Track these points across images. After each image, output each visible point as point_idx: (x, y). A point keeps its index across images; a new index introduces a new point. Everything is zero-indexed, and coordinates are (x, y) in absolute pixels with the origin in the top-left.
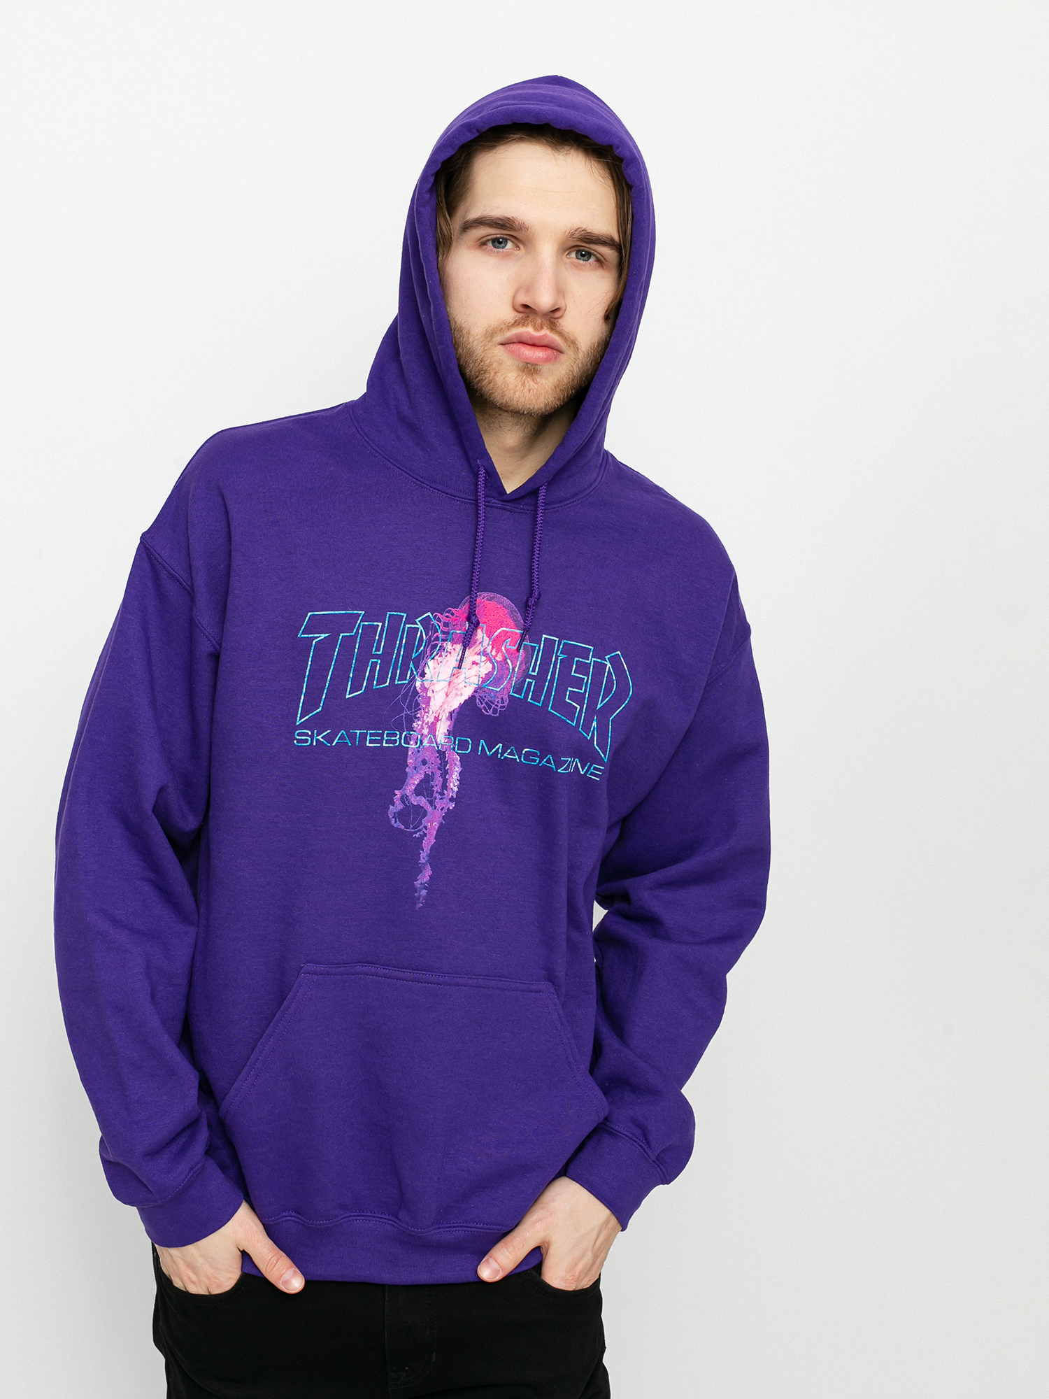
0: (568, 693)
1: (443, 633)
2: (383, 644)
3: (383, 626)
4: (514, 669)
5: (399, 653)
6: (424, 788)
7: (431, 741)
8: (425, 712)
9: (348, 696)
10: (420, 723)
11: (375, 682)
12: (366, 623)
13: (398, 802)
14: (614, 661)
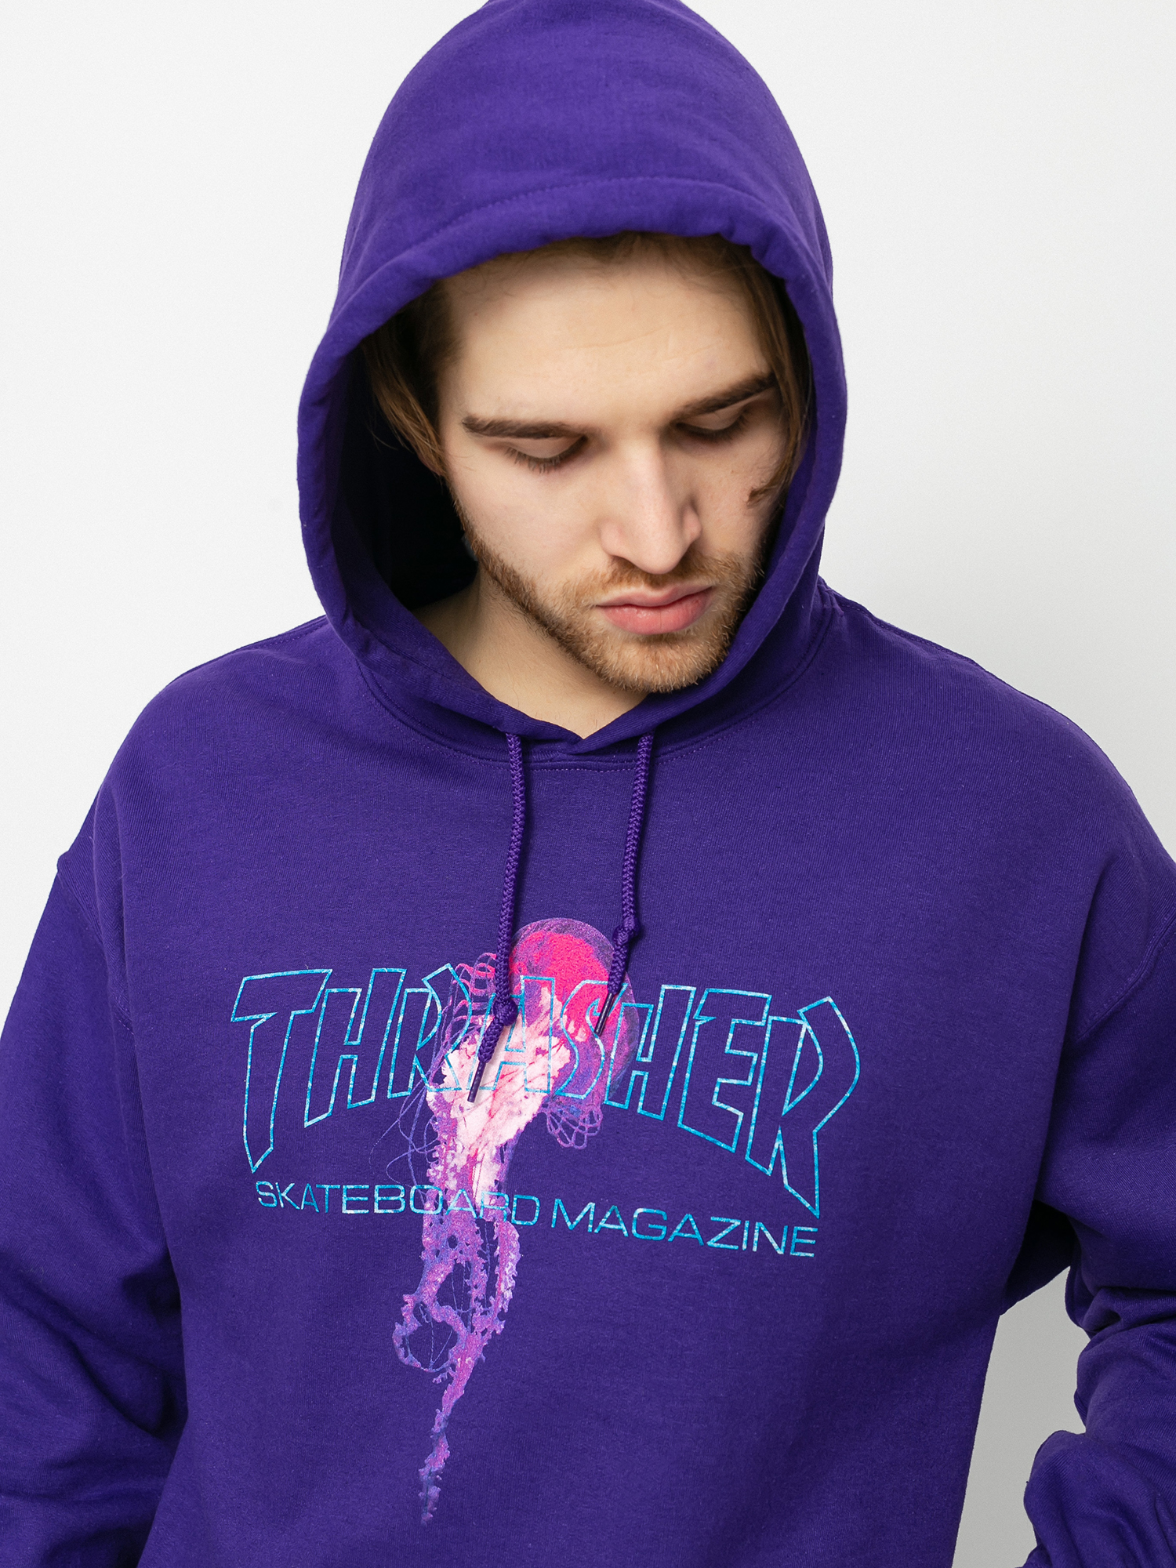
0: (717, 1089)
1: (475, 999)
2: (362, 1026)
3: (364, 994)
4: (608, 1055)
5: (391, 1042)
6: (454, 1291)
7: (462, 1203)
8: (449, 1148)
9: (307, 1124)
10: (440, 1168)
11: (350, 1097)
12: (335, 990)
13: (409, 1317)
14: (822, 1020)
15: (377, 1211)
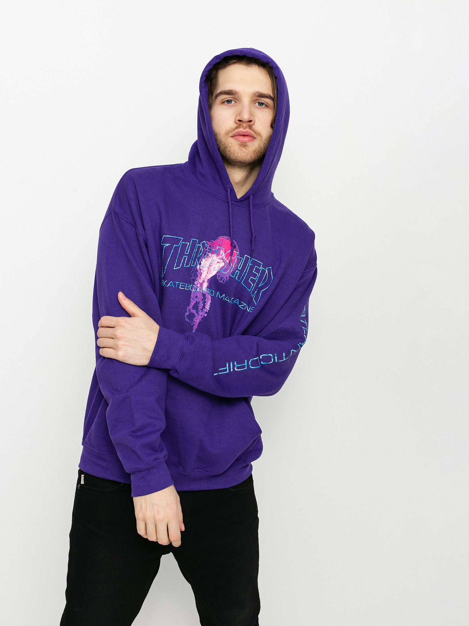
0: (250, 279)
1: (209, 249)
2: (189, 250)
3: (190, 244)
4: (232, 266)
5: (194, 255)
6: (196, 307)
7: (200, 289)
8: (200, 278)
9: (174, 269)
10: (197, 282)
11: (185, 265)
12: (183, 243)
13: (188, 311)
14: (269, 270)
15: (186, 289)
